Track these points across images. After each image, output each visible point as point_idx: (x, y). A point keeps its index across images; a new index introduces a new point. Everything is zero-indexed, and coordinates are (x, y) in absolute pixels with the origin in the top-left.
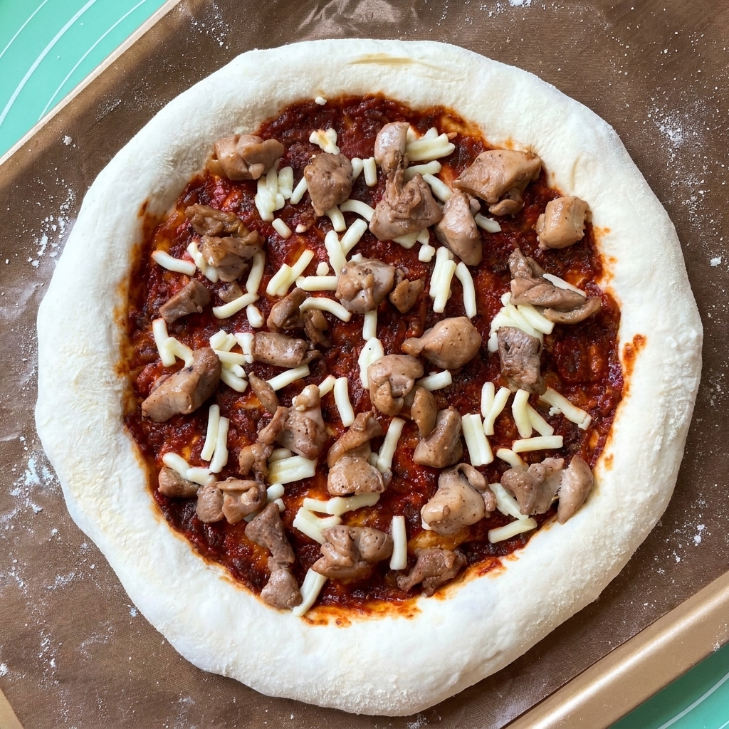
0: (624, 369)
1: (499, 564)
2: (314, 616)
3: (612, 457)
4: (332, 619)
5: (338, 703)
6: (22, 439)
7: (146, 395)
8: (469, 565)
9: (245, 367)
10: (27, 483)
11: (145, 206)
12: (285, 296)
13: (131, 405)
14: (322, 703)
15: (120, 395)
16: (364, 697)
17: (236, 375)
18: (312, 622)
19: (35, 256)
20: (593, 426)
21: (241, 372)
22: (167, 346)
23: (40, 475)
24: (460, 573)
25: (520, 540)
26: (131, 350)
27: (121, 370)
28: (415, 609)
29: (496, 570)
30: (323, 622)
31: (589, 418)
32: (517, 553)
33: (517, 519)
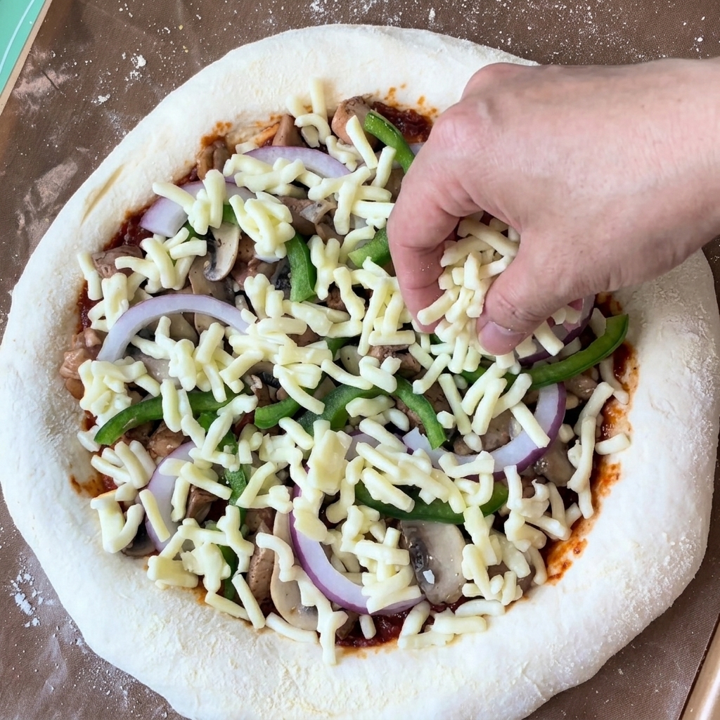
2: (555, 570)
4: (569, 556)
5: (651, 613)
14: (639, 626)
16: (660, 582)
18: (559, 576)
19: (29, 619)
28: (614, 467)
30: (566, 566)
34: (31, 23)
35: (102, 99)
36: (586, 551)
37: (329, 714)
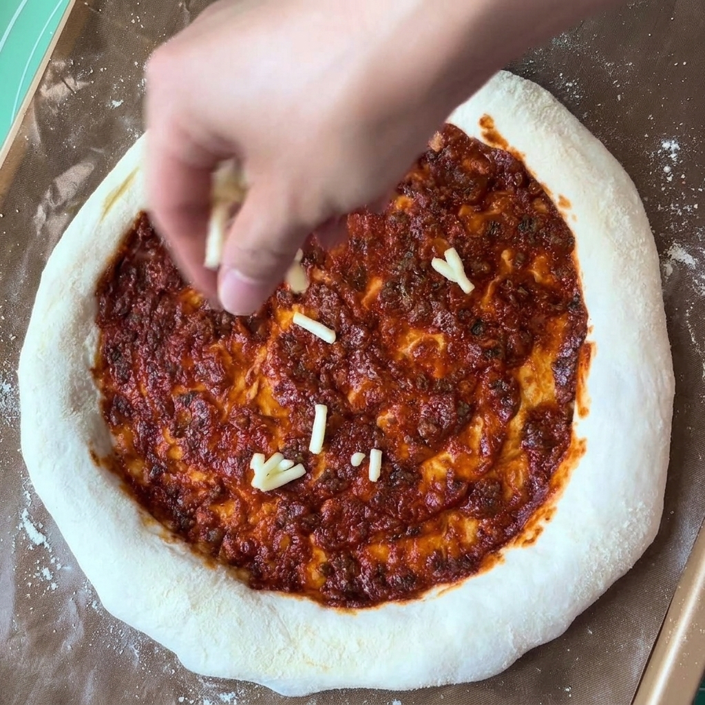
0: (500, 147)
1: (589, 346)
2: (529, 536)
3: (561, 197)
4: (541, 523)
6: (181, 699)
11: (94, 456)
13: (246, 575)
15: (231, 578)
18: (532, 540)
19: (48, 583)
26: (200, 546)
27: (211, 563)
28: (581, 443)
29: (593, 351)
30: (538, 531)
32: (589, 323)
34: (51, 33)
35: (117, 104)
36: (555, 517)
37: (325, 667)
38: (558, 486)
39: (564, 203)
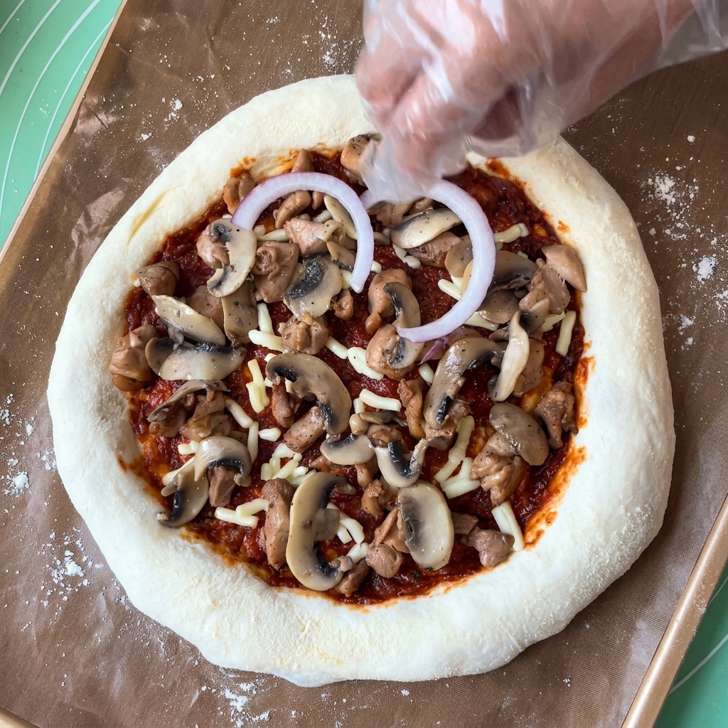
0: (501, 176)
1: (586, 360)
2: (530, 537)
3: (560, 222)
4: (542, 526)
6: (204, 688)
7: (265, 556)
8: (573, 383)
9: (301, 463)
10: (240, 709)
11: (121, 462)
12: (271, 399)
13: (263, 572)
15: (250, 575)
17: (301, 476)
18: (533, 543)
20: (530, 225)
21: (302, 470)
22: (242, 516)
23: (243, 693)
24: (574, 394)
25: (578, 332)
26: (222, 545)
27: (232, 562)
28: (580, 451)
29: (590, 366)
30: (539, 534)
31: (522, 225)
32: (586, 339)
33: (561, 322)
35: (145, 137)
36: (556, 521)
37: (338, 661)
38: (557, 491)
39: (564, 227)
